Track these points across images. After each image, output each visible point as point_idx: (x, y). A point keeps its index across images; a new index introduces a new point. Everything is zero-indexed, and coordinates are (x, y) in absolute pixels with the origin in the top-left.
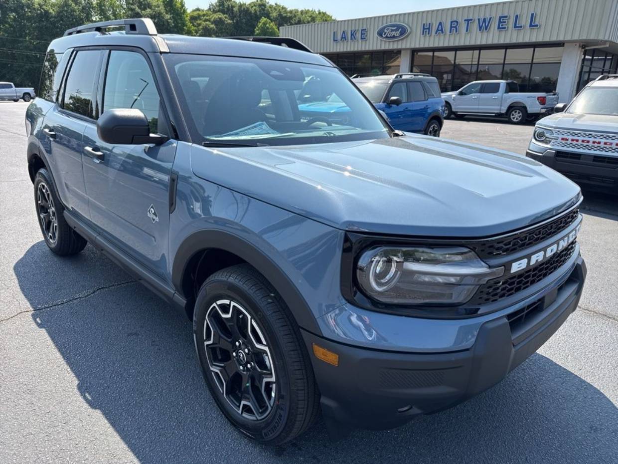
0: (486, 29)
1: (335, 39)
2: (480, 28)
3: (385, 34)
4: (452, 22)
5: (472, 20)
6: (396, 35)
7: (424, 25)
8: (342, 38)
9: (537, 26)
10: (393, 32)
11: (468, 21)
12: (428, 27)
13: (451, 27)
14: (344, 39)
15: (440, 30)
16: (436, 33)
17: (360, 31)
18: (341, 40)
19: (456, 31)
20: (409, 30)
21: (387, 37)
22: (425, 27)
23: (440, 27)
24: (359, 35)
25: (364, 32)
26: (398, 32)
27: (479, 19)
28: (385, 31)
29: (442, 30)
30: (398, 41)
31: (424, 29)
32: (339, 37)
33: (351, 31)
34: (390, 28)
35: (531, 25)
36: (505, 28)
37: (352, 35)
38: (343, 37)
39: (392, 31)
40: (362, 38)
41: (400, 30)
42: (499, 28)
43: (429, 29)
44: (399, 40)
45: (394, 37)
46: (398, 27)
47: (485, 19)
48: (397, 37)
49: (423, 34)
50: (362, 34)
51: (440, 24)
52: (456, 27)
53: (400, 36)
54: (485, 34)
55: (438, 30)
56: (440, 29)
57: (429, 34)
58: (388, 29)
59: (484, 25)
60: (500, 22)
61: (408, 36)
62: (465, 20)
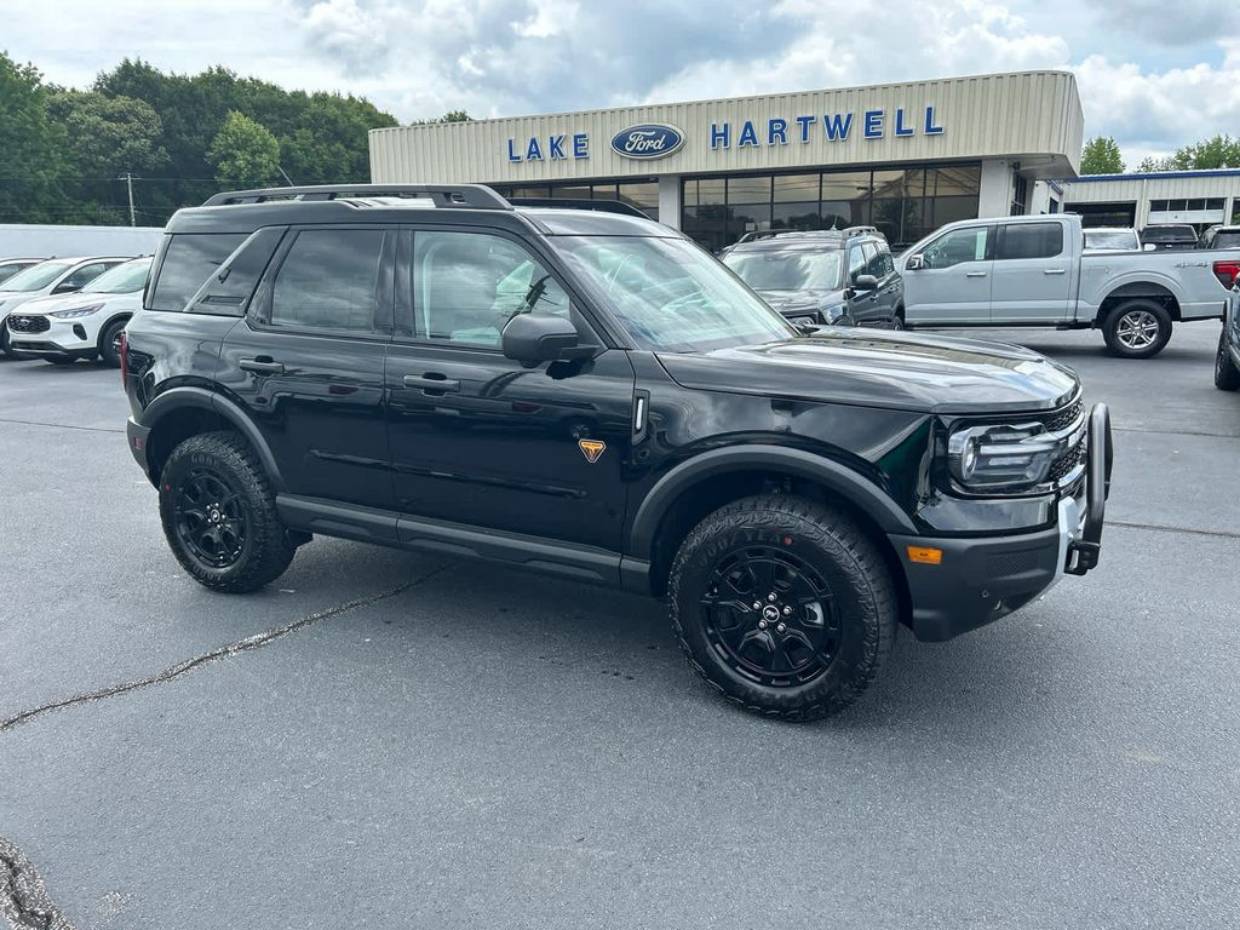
0: (843, 136)
1: (514, 155)
2: (831, 134)
3: (630, 146)
4: (772, 122)
5: (812, 118)
6: (655, 148)
7: (714, 126)
8: (530, 152)
9: (940, 129)
10: (649, 143)
11: (805, 121)
12: (722, 131)
13: (772, 132)
14: (536, 155)
15: (749, 137)
16: (741, 143)
17: (573, 139)
18: (528, 157)
19: (783, 140)
20: (683, 137)
21: (635, 151)
22: (717, 132)
23: (748, 131)
24: (568, 149)
25: (580, 141)
26: (660, 143)
27: (827, 118)
28: (631, 139)
29: (753, 137)
30: (660, 159)
31: (715, 135)
32: (522, 151)
33: (552, 138)
34: (641, 133)
35: (929, 129)
36: (880, 133)
37: (554, 146)
38: (534, 149)
39: (646, 138)
40: (576, 154)
41: (664, 137)
42: (868, 133)
43: (725, 134)
44: (664, 157)
45: (651, 150)
46: (660, 132)
47: (838, 118)
48: (658, 150)
49: (714, 145)
50: (576, 145)
51: (748, 126)
52: (781, 132)
53: (664, 149)
54: (841, 146)
55: (744, 138)
56: (748, 134)
57: (726, 144)
58: (637, 135)
59: (838, 130)
60: (868, 123)
61: (680, 150)
62: (799, 119)
